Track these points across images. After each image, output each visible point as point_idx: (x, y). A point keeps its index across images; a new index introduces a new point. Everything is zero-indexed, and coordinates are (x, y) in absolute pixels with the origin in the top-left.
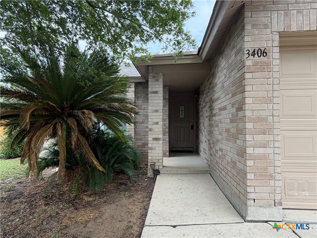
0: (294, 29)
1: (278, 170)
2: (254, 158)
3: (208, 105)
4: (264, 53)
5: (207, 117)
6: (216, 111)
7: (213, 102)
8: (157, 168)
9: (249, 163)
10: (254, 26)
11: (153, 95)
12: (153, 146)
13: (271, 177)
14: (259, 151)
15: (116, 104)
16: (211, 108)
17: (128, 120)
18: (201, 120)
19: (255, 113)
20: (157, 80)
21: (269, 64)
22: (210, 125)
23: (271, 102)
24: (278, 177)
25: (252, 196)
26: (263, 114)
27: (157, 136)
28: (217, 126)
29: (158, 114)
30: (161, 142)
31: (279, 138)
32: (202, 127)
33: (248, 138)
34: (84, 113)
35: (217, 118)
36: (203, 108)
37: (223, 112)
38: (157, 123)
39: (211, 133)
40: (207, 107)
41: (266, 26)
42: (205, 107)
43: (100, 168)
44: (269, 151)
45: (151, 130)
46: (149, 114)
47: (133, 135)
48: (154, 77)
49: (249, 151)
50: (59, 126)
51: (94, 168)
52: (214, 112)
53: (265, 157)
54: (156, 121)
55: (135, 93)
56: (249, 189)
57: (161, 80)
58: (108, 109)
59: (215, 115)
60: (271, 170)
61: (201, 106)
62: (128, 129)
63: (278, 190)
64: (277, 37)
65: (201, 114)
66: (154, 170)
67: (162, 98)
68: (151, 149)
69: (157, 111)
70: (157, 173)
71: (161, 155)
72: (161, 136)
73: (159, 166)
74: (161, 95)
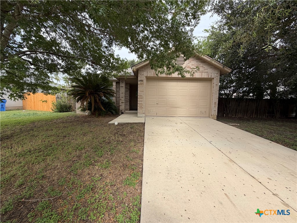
0: (149, 76)
2: (139, 104)
4: (142, 81)
8: (122, 112)
10: (140, 74)
11: (122, 88)
12: (122, 105)
13: (143, 108)
15: (109, 91)
17: (113, 96)
19: (140, 94)
20: (123, 83)
21: (143, 83)
23: (143, 92)
25: (139, 112)
26: (142, 94)
30: (124, 103)
31: (145, 99)
33: (138, 100)
34: (100, 93)
38: (123, 97)
41: (143, 75)
43: (104, 110)
44: (142, 102)
45: (121, 99)
46: (120, 94)
47: (115, 102)
48: (122, 81)
49: (138, 102)
50: (92, 97)
51: (102, 110)
53: (141, 104)
55: (116, 86)
56: (138, 110)
57: (124, 82)
58: (107, 92)
62: (113, 99)
63: (144, 110)
64: (145, 77)
66: (121, 112)
67: (124, 89)
68: (121, 106)
69: (123, 93)
70: (122, 113)
71: (124, 108)
72: (124, 102)
73: (123, 111)
74: (124, 88)
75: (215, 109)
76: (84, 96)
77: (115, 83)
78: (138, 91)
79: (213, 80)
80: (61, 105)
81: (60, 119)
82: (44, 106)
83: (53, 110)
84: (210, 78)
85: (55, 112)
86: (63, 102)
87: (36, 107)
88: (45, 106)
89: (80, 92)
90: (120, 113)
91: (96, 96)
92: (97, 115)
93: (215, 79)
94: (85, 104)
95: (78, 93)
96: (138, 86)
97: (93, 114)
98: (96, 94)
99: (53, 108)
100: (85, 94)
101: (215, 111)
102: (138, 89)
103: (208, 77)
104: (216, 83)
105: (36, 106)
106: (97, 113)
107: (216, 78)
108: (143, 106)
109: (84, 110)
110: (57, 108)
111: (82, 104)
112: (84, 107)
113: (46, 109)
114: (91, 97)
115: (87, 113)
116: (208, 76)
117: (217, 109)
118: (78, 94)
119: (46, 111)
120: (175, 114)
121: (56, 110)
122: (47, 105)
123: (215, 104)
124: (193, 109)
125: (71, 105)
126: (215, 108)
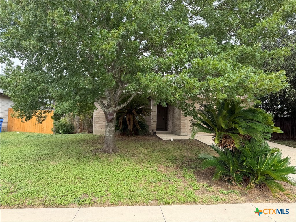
1: (187, 125)
2: (182, 123)
3: (172, 110)
5: (172, 114)
6: (175, 113)
7: (174, 109)
9: (181, 124)
11: (154, 106)
13: (185, 127)
14: (183, 121)
16: (173, 111)
18: (169, 115)
22: (173, 117)
24: (187, 127)
25: (182, 131)
27: (155, 121)
28: (175, 117)
29: (155, 113)
31: (187, 119)
32: (169, 118)
33: (181, 119)
35: (175, 115)
36: (170, 111)
37: (177, 113)
39: (173, 120)
40: (172, 111)
42: (171, 110)
44: (185, 121)
45: (153, 118)
46: (152, 113)
49: (181, 121)
52: (174, 113)
53: (184, 123)
54: (155, 115)
56: (181, 129)
59: (174, 114)
60: (185, 125)
61: (169, 110)
63: (187, 129)
65: (169, 113)
71: (156, 127)
122: (41, 125)
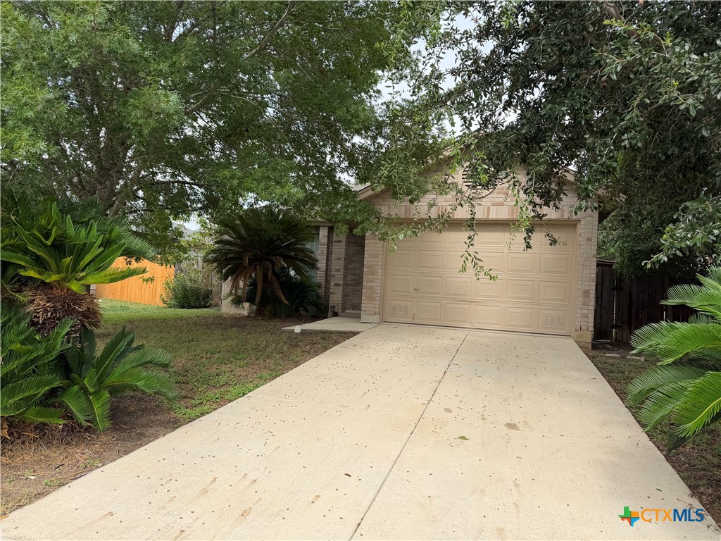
1: (379, 295)
8: (336, 311)
11: (337, 244)
12: (334, 291)
17: (313, 266)
19: (369, 263)
23: (377, 257)
27: (338, 282)
30: (341, 288)
34: (276, 258)
38: (339, 270)
43: (287, 302)
44: (374, 284)
45: (333, 276)
46: (333, 261)
50: (258, 267)
51: (280, 302)
53: (372, 288)
54: (338, 268)
55: (328, 238)
58: (293, 256)
66: (333, 312)
67: (344, 247)
68: (332, 293)
69: (339, 259)
70: (335, 315)
71: (341, 299)
72: (341, 282)
73: (338, 309)
74: (343, 244)
75: (586, 312)
76: (240, 264)
77: (327, 231)
78: (365, 256)
79: (578, 224)
80: (186, 289)
81: (181, 320)
82: (143, 290)
83: (164, 302)
84: (568, 220)
85: (170, 307)
86: (190, 280)
87: (125, 291)
88: (147, 291)
89: (231, 255)
90: (330, 313)
91: (268, 264)
92: (267, 313)
93: (582, 222)
94: (241, 284)
95: (226, 259)
96: (366, 242)
97: (259, 313)
98: (267, 260)
99: (164, 296)
100: (241, 259)
101: (586, 316)
102: (365, 249)
103: (559, 217)
104: (587, 236)
105: (126, 288)
106: (268, 309)
107: (587, 218)
108: (374, 295)
109: (237, 302)
110: (176, 297)
111: (235, 285)
112: (240, 292)
113: (147, 298)
114: (255, 267)
115: (245, 309)
116: (563, 215)
117: (593, 312)
118: (228, 261)
119: (146, 303)
120: (465, 322)
121: (173, 302)
122: (151, 287)
123: (584, 296)
124: (519, 310)
125: (209, 288)
126: (586, 308)
